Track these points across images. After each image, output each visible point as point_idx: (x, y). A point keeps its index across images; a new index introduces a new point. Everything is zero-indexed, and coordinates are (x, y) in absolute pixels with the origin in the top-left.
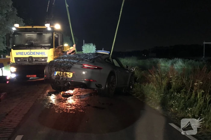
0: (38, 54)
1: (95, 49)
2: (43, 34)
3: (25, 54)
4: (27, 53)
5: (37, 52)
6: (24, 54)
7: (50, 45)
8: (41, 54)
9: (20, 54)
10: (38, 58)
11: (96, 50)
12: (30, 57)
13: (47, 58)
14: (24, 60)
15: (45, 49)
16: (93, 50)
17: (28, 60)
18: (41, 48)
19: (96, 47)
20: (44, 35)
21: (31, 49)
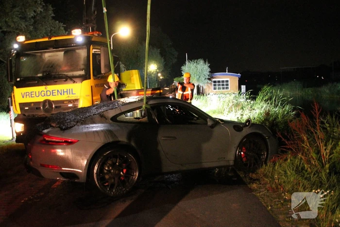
0: (61, 94)
1: (209, 70)
2: (77, 51)
3: (37, 95)
4: (40, 93)
5: (58, 91)
6: (34, 95)
7: (82, 73)
8: (65, 93)
9: (28, 96)
10: (62, 102)
11: (210, 72)
12: (45, 101)
13: (77, 100)
14: (37, 108)
15: (74, 82)
16: (204, 73)
17: (44, 106)
18: (66, 80)
19: (209, 67)
20: (78, 53)
21: (47, 84)
